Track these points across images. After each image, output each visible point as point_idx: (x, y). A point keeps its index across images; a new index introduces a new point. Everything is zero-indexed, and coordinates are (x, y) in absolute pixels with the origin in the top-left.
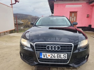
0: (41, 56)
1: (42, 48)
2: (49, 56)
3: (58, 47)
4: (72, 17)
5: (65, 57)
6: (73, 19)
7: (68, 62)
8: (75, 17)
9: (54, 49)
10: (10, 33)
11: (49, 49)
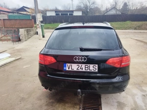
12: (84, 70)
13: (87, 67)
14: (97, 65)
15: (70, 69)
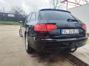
12: (72, 33)
13: (74, 31)
14: (78, 29)
15: (65, 33)
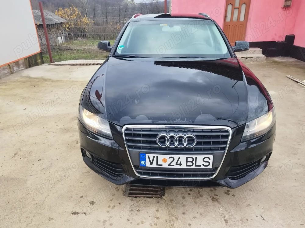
0: (142, 162)
1: (144, 142)
2: (164, 160)
3: (189, 137)
4: (234, 8)
5: (207, 164)
6: (236, 15)
7: (214, 176)
8: (244, 7)
9: (179, 144)
10: (27, 68)
11: (165, 143)
